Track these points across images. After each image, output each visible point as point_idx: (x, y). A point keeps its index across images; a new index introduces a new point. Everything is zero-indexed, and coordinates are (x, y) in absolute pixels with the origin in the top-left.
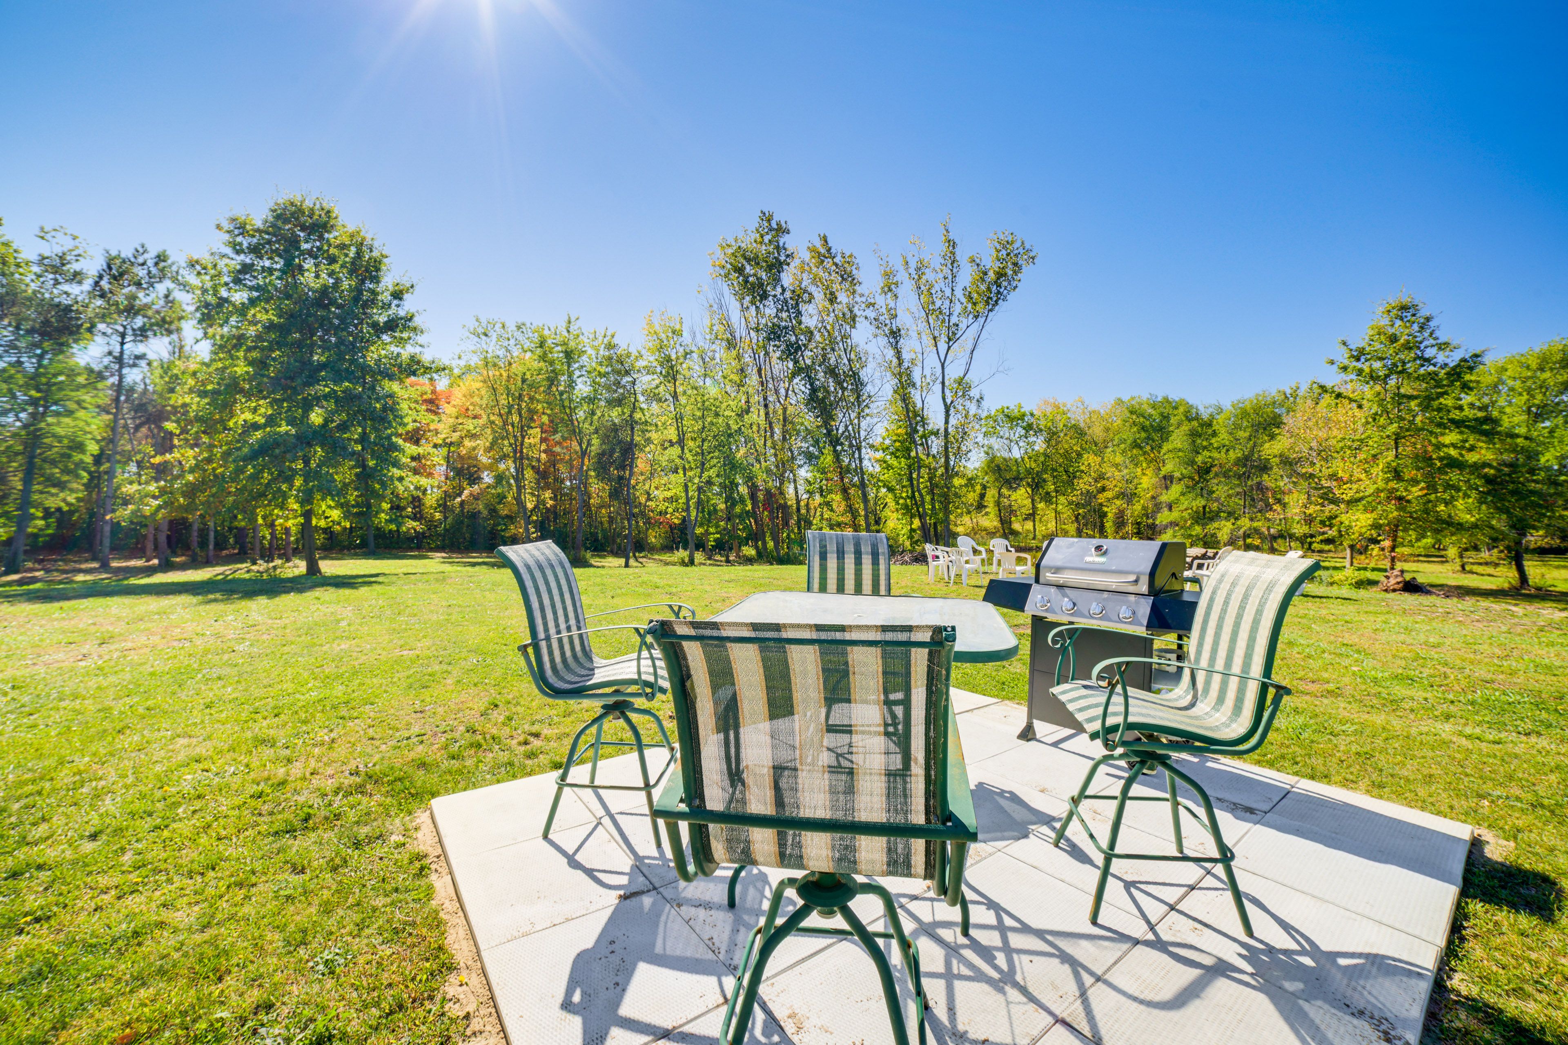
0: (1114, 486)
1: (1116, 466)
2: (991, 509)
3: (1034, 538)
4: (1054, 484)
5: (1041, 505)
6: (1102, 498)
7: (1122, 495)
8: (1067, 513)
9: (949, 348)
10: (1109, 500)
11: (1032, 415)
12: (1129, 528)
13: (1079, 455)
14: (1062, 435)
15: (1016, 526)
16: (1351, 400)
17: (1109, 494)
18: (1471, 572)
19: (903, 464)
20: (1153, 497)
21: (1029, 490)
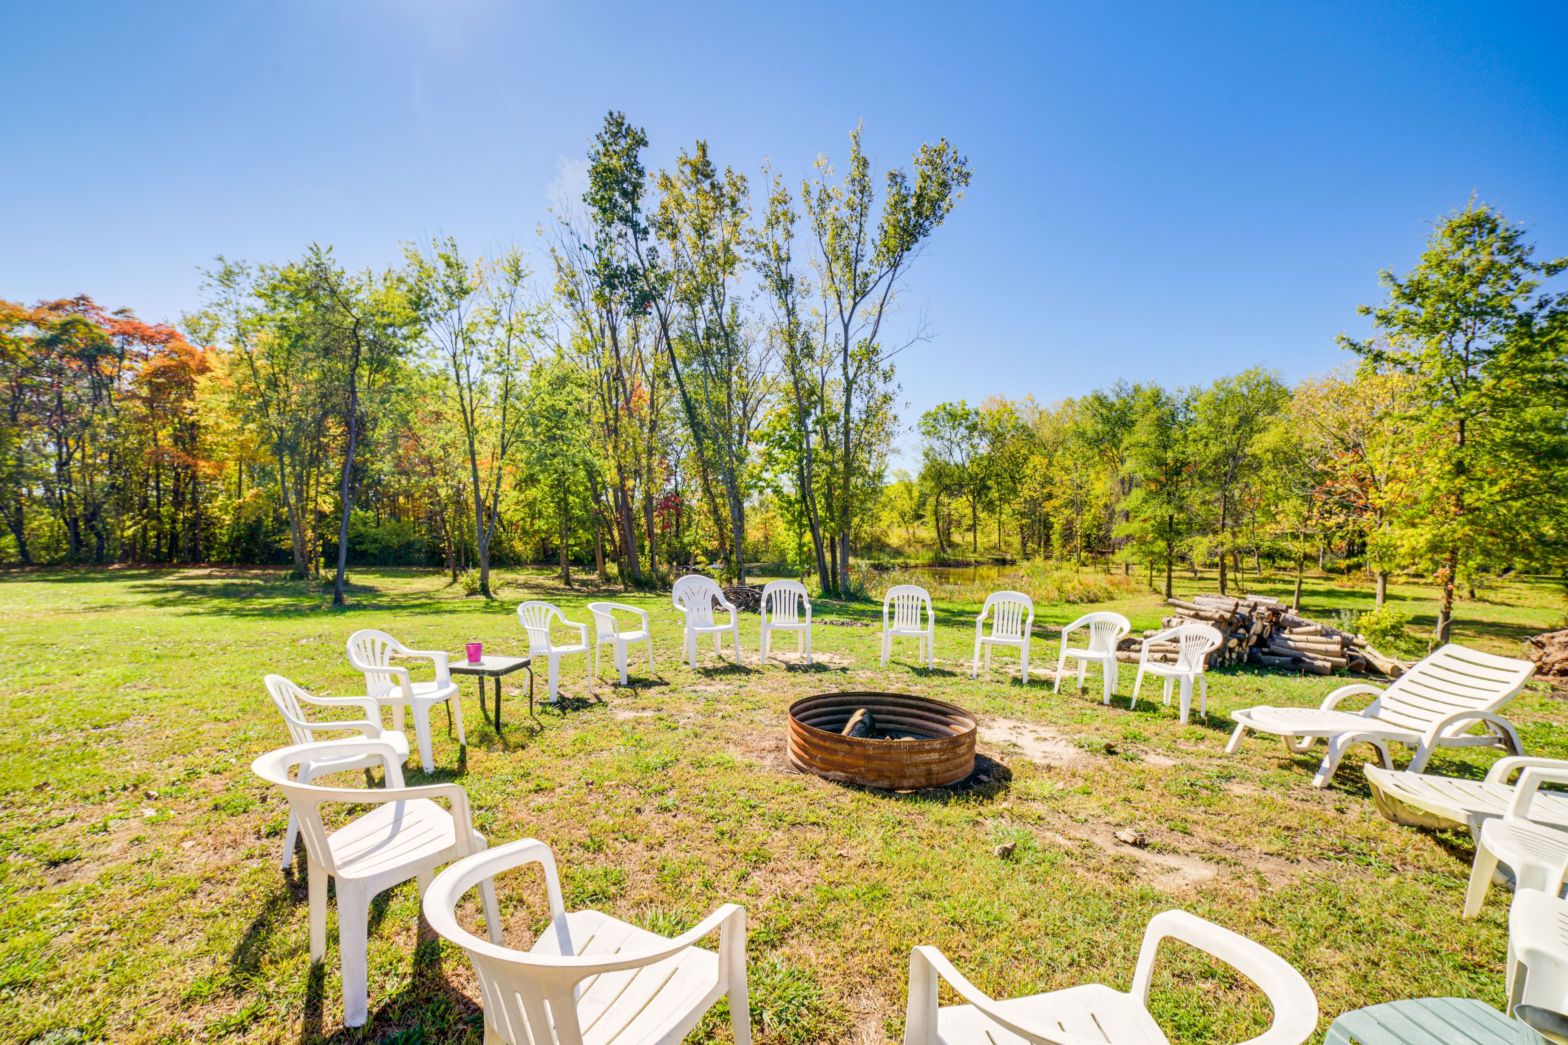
0: (1063, 494)
1: (1066, 470)
2: (930, 519)
3: (975, 551)
4: (999, 491)
5: (983, 515)
6: (1048, 506)
7: (1071, 503)
8: (1012, 525)
9: (855, 304)
10: (1056, 509)
11: (977, 413)
12: (1078, 542)
13: (1026, 459)
14: (1009, 436)
15: (956, 538)
16: (1396, 362)
17: (1056, 502)
18: (1482, 600)
19: (792, 457)
20: (1106, 506)
21: (970, 498)
